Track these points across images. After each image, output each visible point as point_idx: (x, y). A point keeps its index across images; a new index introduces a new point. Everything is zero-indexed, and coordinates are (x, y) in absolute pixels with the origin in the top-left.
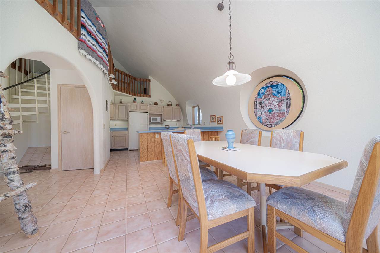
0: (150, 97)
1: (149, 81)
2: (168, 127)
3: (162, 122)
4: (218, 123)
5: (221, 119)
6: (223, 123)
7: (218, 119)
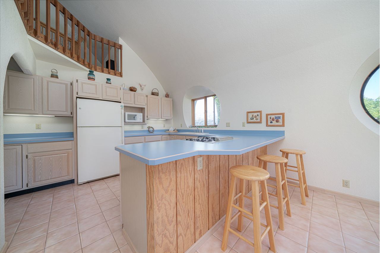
0: (121, 76)
1: (121, 47)
2: (152, 129)
3: (144, 121)
4: (269, 124)
5: (279, 117)
6: (283, 125)
7: (270, 117)
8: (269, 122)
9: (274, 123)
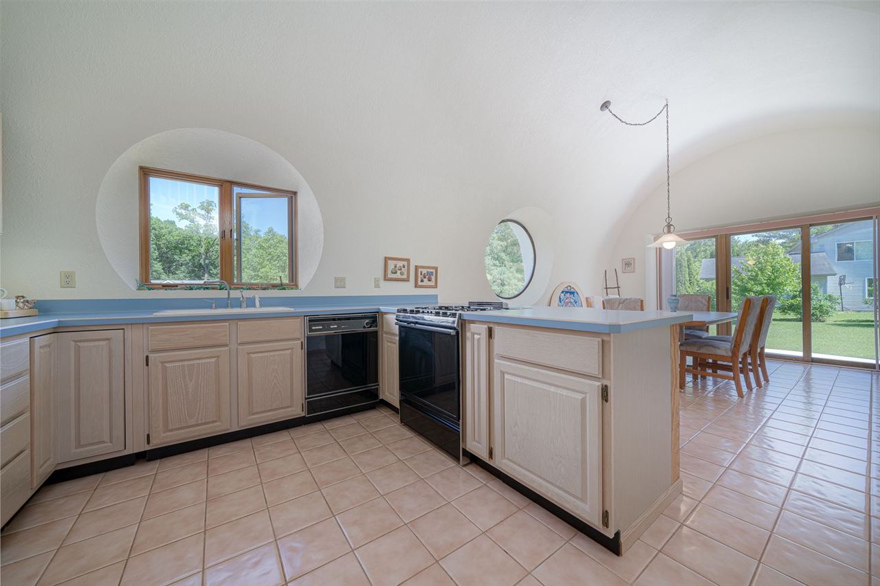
4: (420, 283)
5: (432, 273)
6: (436, 286)
7: (421, 272)
8: (419, 279)
9: (426, 282)
